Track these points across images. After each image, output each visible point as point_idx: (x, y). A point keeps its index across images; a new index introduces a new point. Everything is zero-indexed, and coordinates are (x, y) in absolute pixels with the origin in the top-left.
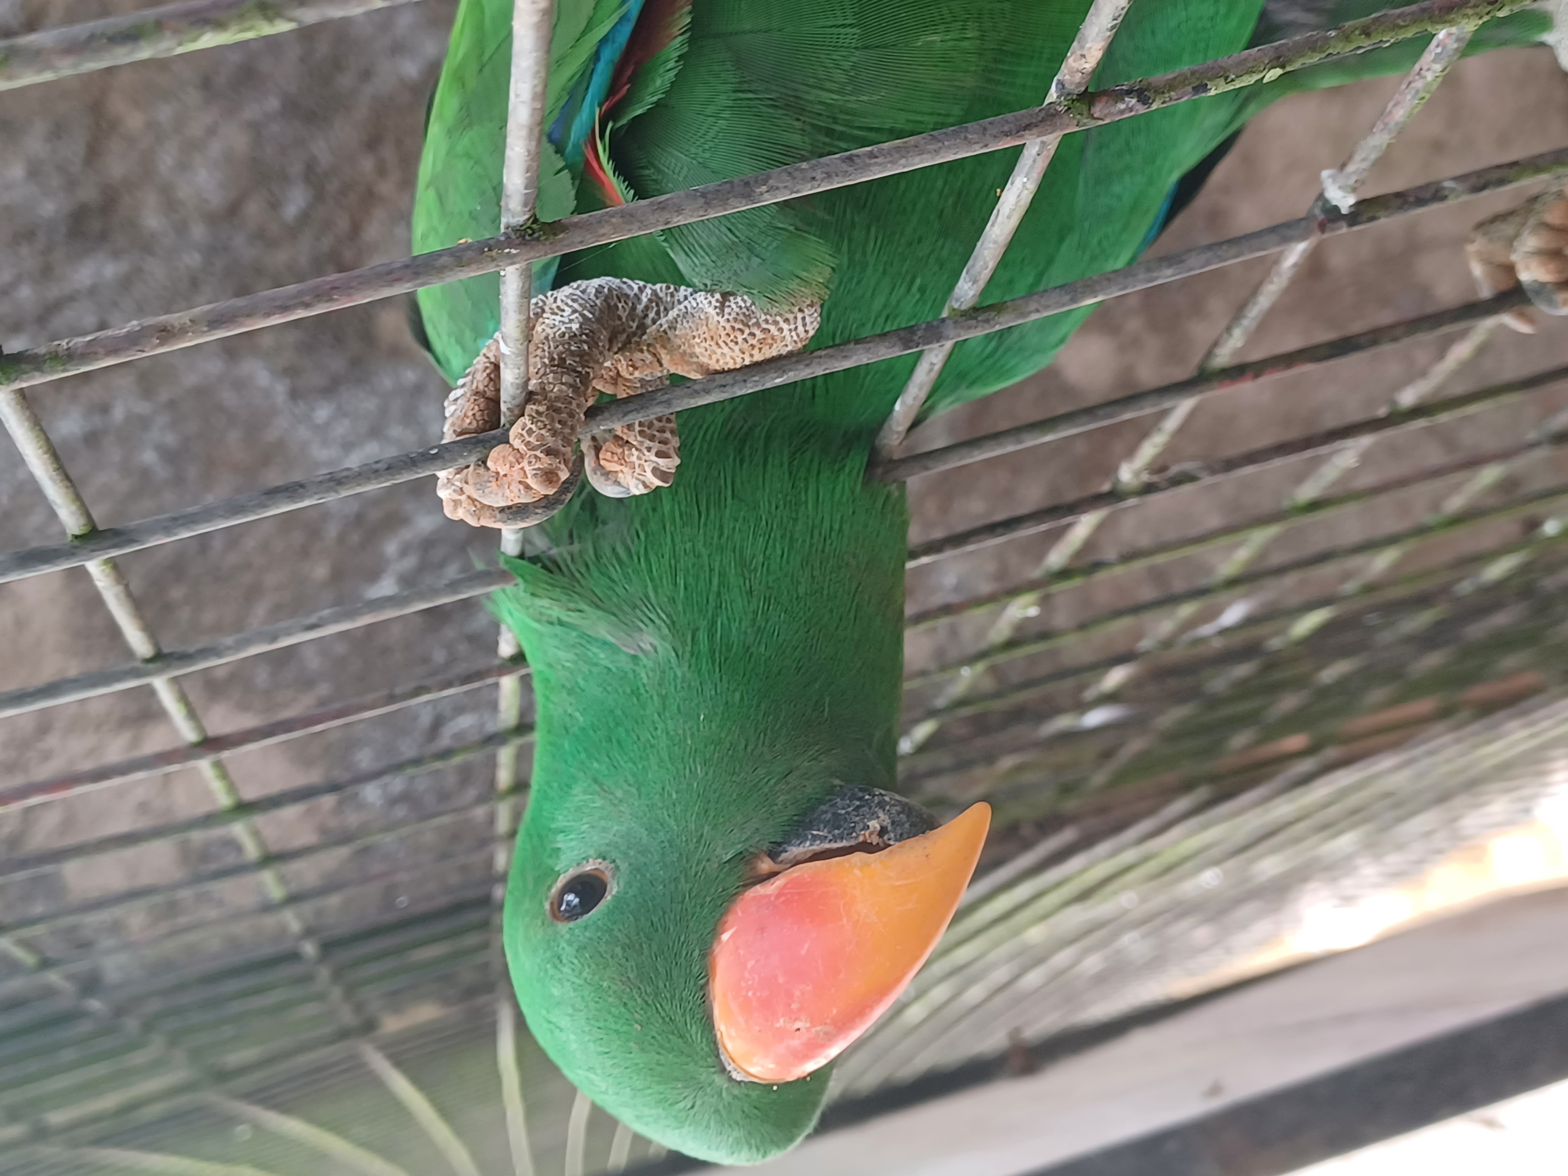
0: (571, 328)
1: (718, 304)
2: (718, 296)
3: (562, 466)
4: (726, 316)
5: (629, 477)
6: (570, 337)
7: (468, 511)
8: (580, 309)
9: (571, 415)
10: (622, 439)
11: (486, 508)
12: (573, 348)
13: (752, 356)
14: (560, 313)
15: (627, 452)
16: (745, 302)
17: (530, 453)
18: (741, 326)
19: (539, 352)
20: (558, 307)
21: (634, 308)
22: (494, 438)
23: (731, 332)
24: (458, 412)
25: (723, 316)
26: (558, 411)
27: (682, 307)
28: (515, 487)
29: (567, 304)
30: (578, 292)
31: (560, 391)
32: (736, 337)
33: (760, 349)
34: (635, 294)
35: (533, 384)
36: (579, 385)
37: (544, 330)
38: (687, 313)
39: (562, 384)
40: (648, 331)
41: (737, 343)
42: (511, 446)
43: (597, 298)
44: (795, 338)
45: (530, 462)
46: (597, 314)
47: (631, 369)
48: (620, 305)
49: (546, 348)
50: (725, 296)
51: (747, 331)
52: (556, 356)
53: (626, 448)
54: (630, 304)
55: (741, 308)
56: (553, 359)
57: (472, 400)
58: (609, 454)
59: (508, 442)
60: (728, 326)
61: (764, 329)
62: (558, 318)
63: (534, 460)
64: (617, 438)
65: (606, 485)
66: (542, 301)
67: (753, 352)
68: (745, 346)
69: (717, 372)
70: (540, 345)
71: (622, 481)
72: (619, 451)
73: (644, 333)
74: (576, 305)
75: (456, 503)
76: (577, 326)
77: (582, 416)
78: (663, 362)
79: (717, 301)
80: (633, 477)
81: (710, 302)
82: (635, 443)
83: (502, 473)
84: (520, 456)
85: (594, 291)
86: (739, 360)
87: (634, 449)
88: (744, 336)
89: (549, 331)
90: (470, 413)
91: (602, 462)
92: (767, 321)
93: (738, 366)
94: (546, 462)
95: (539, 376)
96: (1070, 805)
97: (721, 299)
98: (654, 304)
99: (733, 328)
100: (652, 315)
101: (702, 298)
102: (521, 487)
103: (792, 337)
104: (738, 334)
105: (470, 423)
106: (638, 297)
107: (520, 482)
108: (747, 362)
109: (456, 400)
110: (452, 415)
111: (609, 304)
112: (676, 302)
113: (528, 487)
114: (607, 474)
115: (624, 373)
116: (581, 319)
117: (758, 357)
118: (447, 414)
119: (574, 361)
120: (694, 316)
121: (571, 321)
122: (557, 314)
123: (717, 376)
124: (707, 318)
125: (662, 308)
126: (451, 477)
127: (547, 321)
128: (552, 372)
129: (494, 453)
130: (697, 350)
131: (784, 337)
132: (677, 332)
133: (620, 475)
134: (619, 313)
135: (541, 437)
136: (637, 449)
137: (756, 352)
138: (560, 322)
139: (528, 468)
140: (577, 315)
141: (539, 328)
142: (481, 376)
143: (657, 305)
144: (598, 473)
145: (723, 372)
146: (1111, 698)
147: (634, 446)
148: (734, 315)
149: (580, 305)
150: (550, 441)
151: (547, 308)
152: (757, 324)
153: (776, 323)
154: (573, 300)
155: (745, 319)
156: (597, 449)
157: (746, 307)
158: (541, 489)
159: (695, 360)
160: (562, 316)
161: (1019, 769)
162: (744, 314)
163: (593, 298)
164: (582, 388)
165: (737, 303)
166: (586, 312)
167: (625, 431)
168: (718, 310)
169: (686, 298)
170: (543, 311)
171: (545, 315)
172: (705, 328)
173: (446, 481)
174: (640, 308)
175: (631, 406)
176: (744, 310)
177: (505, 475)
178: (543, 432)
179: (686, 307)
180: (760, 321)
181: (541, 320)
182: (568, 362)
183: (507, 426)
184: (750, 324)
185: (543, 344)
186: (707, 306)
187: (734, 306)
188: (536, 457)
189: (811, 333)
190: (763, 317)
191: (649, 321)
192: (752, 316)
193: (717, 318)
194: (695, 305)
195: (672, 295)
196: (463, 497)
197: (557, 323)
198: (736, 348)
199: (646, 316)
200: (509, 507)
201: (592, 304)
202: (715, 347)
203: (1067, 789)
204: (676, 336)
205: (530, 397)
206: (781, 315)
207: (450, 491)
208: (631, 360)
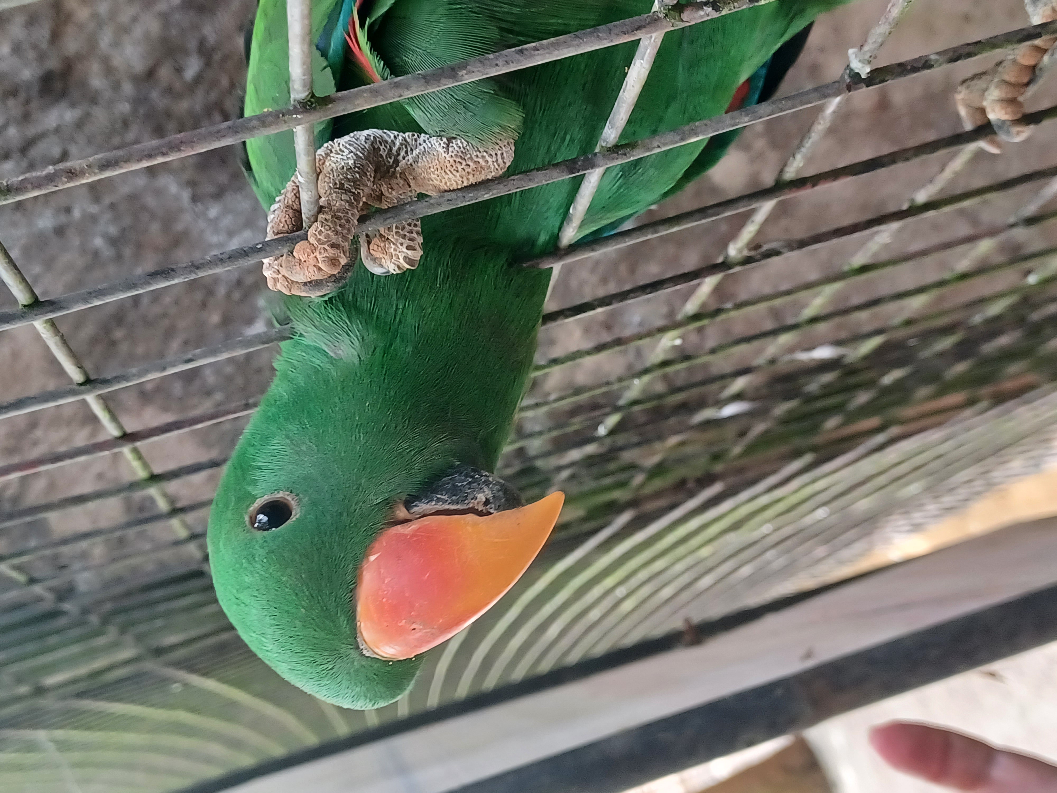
0: (348, 163)
1: (445, 146)
2: (445, 140)
3: (342, 255)
4: (450, 154)
5: (388, 262)
6: (347, 169)
7: (283, 285)
8: (354, 150)
9: (348, 221)
10: (385, 237)
11: (295, 283)
12: (349, 177)
13: (468, 179)
14: (341, 153)
15: (387, 246)
16: (462, 143)
17: (320, 246)
18: (460, 160)
19: (327, 179)
20: (340, 150)
21: (391, 150)
22: (298, 236)
23: (453, 164)
24: (276, 219)
25: (448, 154)
26: (339, 218)
27: (422, 147)
28: (311, 269)
29: (346, 147)
30: (354, 140)
31: (341, 205)
32: (457, 167)
33: (473, 175)
34: (392, 141)
35: (322, 202)
36: (353, 201)
37: (330, 165)
38: (425, 151)
39: (342, 200)
40: (400, 164)
41: (457, 171)
42: (309, 242)
43: (366, 143)
44: (497, 167)
45: (320, 253)
46: (366, 154)
47: (390, 190)
48: (381, 148)
49: (331, 176)
50: (450, 140)
51: (464, 163)
52: (338, 182)
53: (387, 243)
54: (388, 147)
55: (460, 147)
56: (336, 184)
57: (284, 211)
58: (376, 246)
59: (307, 240)
60: (451, 160)
61: (475, 161)
62: (340, 156)
63: (323, 251)
64: (381, 235)
65: (374, 267)
66: (331, 145)
67: (469, 177)
68: (464, 173)
69: (446, 191)
70: (328, 175)
71: (384, 264)
72: (382, 245)
73: (397, 166)
74: (352, 148)
75: (276, 280)
76: (352, 162)
77: (356, 223)
78: (411, 185)
79: (444, 143)
80: (391, 262)
81: (440, 144)
82: (392, 240)
83: (303, 260)
84: (314, 249)
85: (364, 138)
86: (460, 182)
87: (392, 244)
88: (462, 167)
89: (333, 165)
90: (283, 220)
91: (372, 251)
92: (477, 156)
93: (459, 187)
94: (331, 252)
95: (326, 195)
96: (719, 468)
97: (447, 142)
98: (404, 146)
99: (455, 161)
100: (403, 153)
101: (435, 141)
102: (315, 269)
103: (494, 166)
104: (458, 165)
105: (283, 227)
106: (394, 143)
107: (314, 266)
108: (465, 184)
109: (274, 211)
110: (272, 222)
111: (374, 148)
112: (418, 145)
113: (320, 269)
114: (374, 260)
115: (386, 194)
116: (355, 157)
117: (472, 180)
118: (269, 221)
119: (350, 185)
120: (429, 153)
121: (348, 158)
122: (339, 154)
123: (446, 194)
124: (438, 155)
125: (409, 149)
126: (271, 263)
127: (332, 158)
128: (335, 192)
129: (297, 247)
130: (433, 176)
131: (489, 166)
132: (419, 165)
133: (383, 260)
134: (381, 153)
135: (328, 236)
136: (394, 244)
137: (470, 177)
138: (341, 159)
139: (318, 257)
140: (352, 154)
141: (327, 163)
142: (290, 195)
143: (406, 147)
144: (369, 258)
145: (450, 191)
146: (738, 397)
147: (392, 241)
148: (455, 152)
149: (355, 148)
150: (334, 238)
151: (333, 150)
152: (471, 158)
153: (483, 157)
154: (350, 145)
155: (463, 155)
156: (369, 243)
157: (463, 147)
158: (328, 270)
159: (431, 182)
160: (342, 155)
161: (682, 444)
162: (462, 152)
163: (364, 143)
164: (355, 203)
165: (457, 144)
166: (358, 153)
167: (386, 231)
168: (444, 149)
169: (425, 141)
170: (331, 152)
171: (332, 155)
172: (436, 161)
173: (268, 265)
174: (395, 149)
175: (389, 215)
176: (462, 149)
177: (305, 261)
178: (329, 232)
179: (424, 148)
180: (473, 156)
181: (329, 158)
182: (346, 186)
183: (307, 228)
184: (466, 158)
185: (330, 174)
186: (438, 146)
187: (455, 146)
188: (324, 249)
189: (508, 164)
190: (475, 154)
191: (400, 158)
192: (467, 153)
193: (444, 155)
194: (430, 146)
195: (416, 140)
196: (280, 276)
197: (339, 160)
198: (458, 175)
199: (399, 154)
200: (310, 282)
201: (363, 147)
202: (444, 174)
203: (716, 457)
204: (418, 167)
205: (321, 209)
206: (486, 152)
207: (271, 272)
208: (390, 184)
